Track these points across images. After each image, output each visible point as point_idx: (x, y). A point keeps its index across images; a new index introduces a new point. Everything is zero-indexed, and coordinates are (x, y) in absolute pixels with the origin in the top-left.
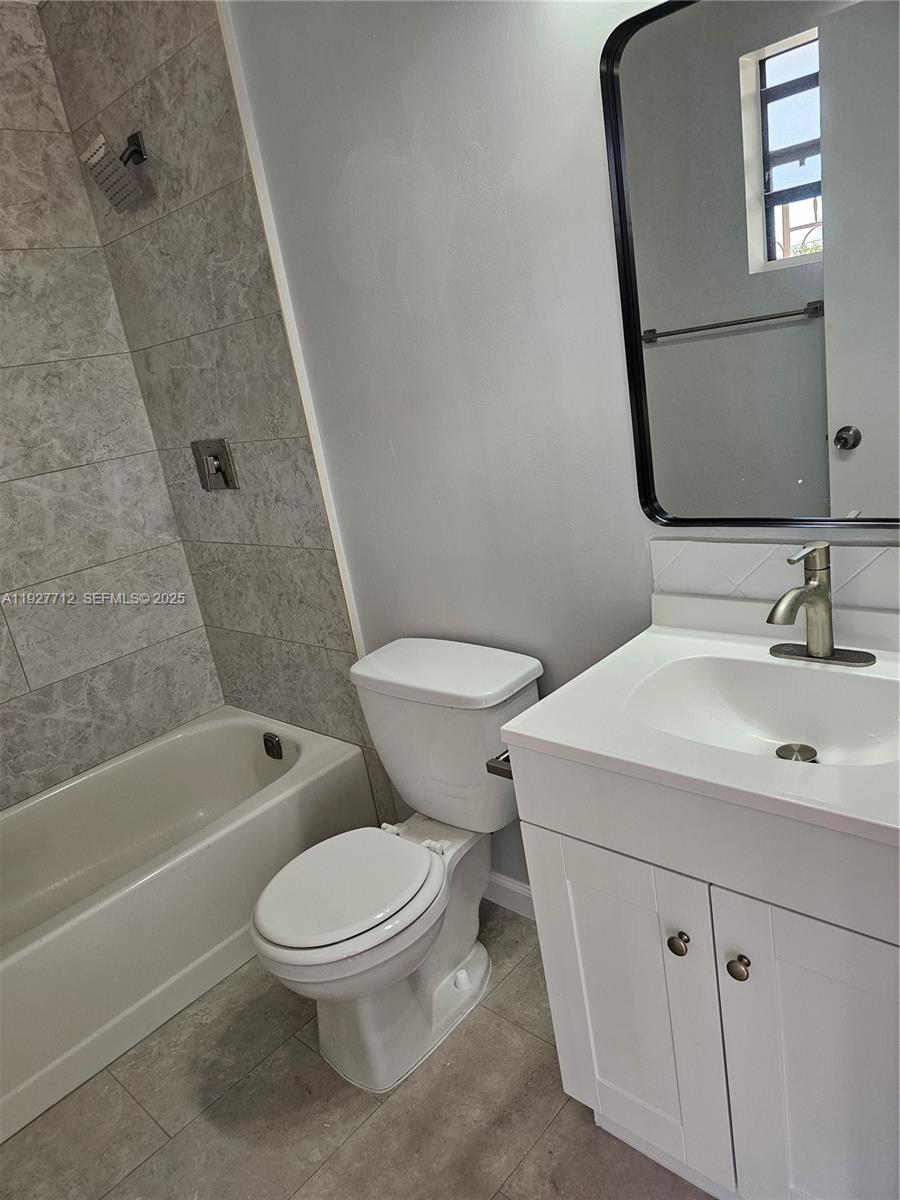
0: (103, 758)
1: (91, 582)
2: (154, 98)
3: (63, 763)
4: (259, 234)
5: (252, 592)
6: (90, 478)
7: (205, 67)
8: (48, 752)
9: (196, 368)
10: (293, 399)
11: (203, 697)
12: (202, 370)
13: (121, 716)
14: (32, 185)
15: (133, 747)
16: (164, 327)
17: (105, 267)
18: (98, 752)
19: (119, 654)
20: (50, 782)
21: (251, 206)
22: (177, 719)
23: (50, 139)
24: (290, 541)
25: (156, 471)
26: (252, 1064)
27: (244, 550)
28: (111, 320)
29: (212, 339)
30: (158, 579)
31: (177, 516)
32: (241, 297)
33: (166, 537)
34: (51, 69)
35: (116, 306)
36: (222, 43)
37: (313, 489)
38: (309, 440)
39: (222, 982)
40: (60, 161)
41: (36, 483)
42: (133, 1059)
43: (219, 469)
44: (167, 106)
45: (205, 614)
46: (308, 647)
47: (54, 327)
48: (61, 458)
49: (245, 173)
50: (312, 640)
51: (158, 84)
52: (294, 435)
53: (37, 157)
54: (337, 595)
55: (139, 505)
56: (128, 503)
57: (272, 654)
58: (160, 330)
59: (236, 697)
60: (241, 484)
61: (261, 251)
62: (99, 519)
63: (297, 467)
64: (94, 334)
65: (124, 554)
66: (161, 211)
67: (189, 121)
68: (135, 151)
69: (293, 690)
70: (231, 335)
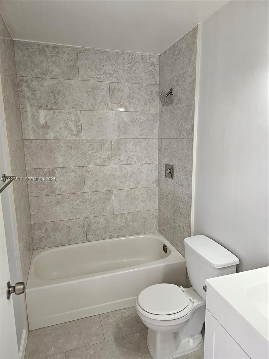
0: (124, 236)
1: (134, 192)
2: (178, 81)
3: (115, 233)
4: (193, 119)
5: (170, 206)
6: (140, 167)
7: (191, 76)
8: (113, 230)
9: (171, 146)
10: (191, 161)
11: (152, 228)
12: (172, 147)
13: (131, 227)
14: (147, 97)
15: (132, 235)
16: (167, 135)
17: (158, 117)
18: (124, 233)
19: (135, 211)
20: (111, 237)
21: (193, 111)
22: (144, 232)
23: (154, 86)
24: (182, 197)
25: (156, 168)
26: (129, 333)
27: (171, 195)
28: (156, 130)
29: (176, 140)
30: (149, 195)
31: (158, 180)
32: (185, 133)
33: (154, 185)
34: (159, 70)
35: (158, 126)
36: (195, 71)
37: (190, 185)
38: (192, 173)
39: (131, 307)
40: (155, 91)
41: (128, 166)
42: (105, 316)
43: (170, 173)
44: (180, 84)
45: (159, 207)
46: (180, 226)
47: (142, 130)
48: (135, 161)
49: (193, 103)
50: (181, 225)
51: (180, 78)
52: (189, 170)
53: (150, 91)
54: (189, 216)
55: (150, 176)
56: (147, 175)
57: (171, 224)
58: (166, 135)
59: (160, 231)
60: (174, 178)
61: (193, 123)
62: (140, 177)
63: (188, 179)
64: (151, 133)
65: (143, 187)
66: (173, 107)
67: (184, 88)
68: (171, 93)
69: (174, 236)
70: (181, 141)
